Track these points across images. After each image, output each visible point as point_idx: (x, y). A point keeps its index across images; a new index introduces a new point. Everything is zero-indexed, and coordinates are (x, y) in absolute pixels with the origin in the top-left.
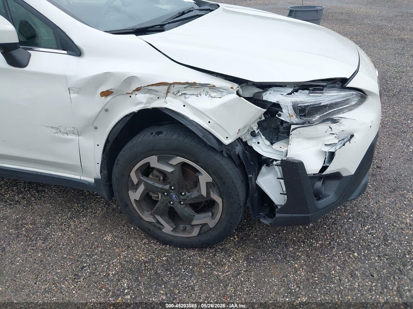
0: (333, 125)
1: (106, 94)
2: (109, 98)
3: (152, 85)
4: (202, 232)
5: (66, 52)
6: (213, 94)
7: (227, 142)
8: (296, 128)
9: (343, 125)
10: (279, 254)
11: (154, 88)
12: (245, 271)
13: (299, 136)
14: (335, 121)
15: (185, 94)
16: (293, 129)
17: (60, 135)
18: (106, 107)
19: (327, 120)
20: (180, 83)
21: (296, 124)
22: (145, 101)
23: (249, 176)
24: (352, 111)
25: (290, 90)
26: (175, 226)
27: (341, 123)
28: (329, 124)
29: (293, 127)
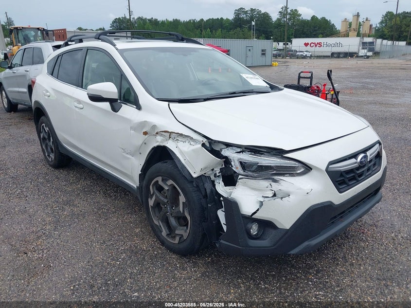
0: (273, 184)
1: (145, 133)
2: (147, 136)
3: (162, 132)
4: (181, 242)
5: (135, 107)
6: (192, 143)
7: (195, 176)
8: (242, 178)
9: (282, 185)
10: (228, 280)
11: (163, 133)
12: (194, 279)
13: (245, 184)
14: (275, 181)
15: (178, 140)
16: (240, 179)
17: (125, 154)
18: (145, 141)
19: (269, 179)
20: (174, 133)
21: (242, 175)
22: (159, 140)
23: (209, 205)
24: (294, 177)
25: (239, 150)
26: (169, 233)
27: (280, 184)
28: (270, 182)
29: (240, 177)
